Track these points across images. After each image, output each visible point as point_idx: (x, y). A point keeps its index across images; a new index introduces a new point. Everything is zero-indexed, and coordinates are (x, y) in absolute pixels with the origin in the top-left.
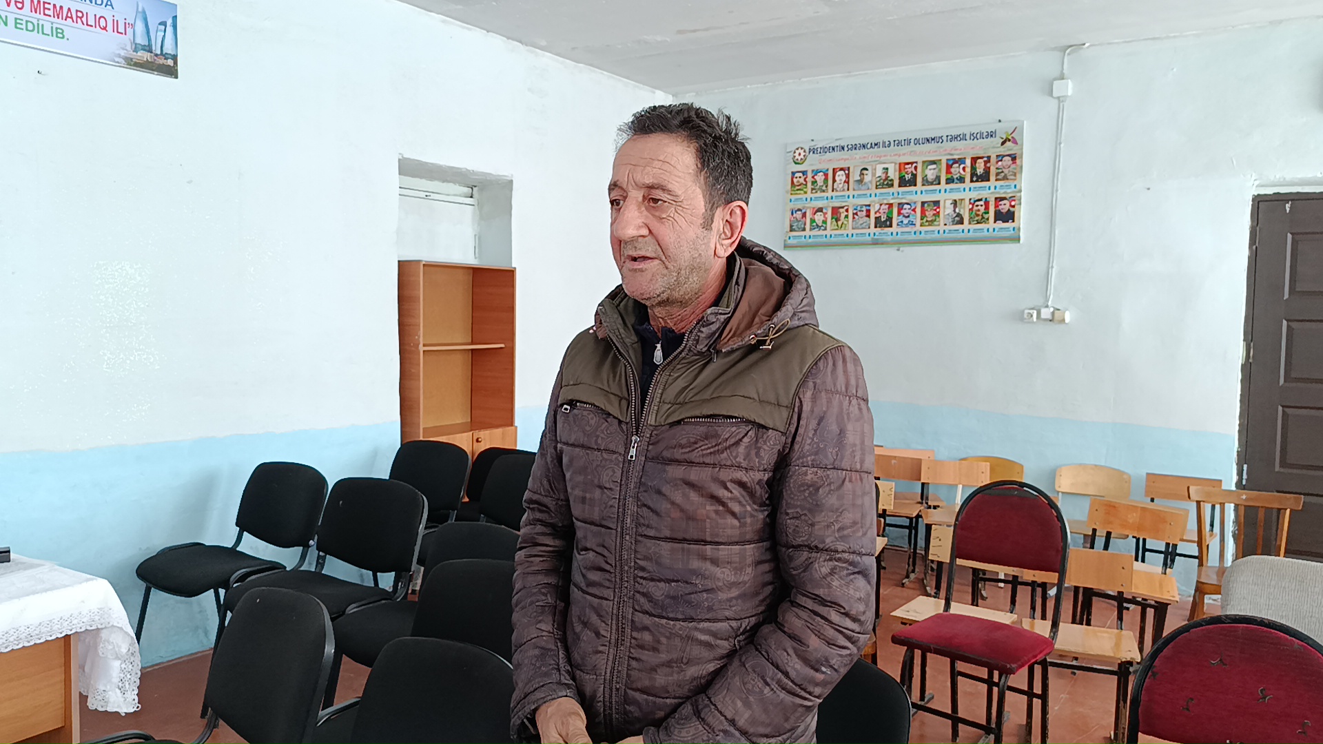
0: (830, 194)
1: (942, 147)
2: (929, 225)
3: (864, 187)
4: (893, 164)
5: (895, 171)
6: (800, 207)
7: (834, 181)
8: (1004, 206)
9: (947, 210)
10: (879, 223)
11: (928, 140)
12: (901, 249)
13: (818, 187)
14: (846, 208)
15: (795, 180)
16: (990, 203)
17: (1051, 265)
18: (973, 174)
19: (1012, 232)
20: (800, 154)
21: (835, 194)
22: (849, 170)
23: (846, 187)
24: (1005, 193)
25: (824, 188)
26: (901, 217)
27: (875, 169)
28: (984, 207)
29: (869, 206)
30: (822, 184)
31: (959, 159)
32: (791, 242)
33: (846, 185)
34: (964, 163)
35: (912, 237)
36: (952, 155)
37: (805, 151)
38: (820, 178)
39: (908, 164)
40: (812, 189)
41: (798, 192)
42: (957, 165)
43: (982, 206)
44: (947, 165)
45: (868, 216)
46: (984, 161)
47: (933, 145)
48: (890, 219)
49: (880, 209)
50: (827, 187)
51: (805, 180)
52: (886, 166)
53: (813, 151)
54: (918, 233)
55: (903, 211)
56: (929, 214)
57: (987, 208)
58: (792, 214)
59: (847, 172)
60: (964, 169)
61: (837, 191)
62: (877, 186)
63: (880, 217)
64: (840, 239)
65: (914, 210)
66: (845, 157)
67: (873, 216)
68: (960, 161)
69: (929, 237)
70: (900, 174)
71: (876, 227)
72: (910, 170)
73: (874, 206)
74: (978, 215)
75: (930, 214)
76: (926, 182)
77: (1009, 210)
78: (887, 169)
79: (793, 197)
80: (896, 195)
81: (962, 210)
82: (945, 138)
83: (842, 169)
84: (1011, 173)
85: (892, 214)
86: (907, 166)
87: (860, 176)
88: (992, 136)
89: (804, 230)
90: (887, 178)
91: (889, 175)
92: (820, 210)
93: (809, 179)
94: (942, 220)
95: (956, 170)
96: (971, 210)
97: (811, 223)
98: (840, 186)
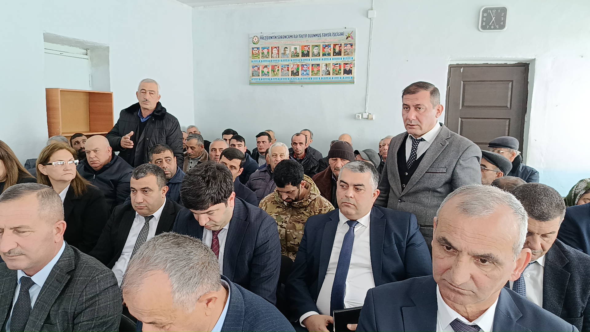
0: (270, 59)
1: (320, 39)
2: (315, 75)
3: (285, 57)
4: (299, 46)
5: (300, 49)
6: (256, 65)
7: (272, 53)
8: (348, 68)
9: (323, 68)
10: (293, 74)
11: (314, 36)
12: (303, 86)
13: (265, 55)
14: (278, 66)
15: (254, 52)
17: (367, 94)
18: (334, 52)
19: (351, 79)
20: (256, 39)
21: (272, 59)
22: (279, 48)
23: (278, 56)
25: (267, 56)
26: (303, 71)
27: (291, 48)
28: (339, 67)
29: (288, 65)
30: (266, 54)
31: (328, 45)
32: (253, 81)
33: (278, 55)
34: (330, 47)
35: (308, 80)
36: (325, 43)
37: (258, 38)
38: (265, 51)
39: (305, 46)
40: (262, 56)
41: (256, 57)
42: (327, 48)
44: (323, 47)
45: (288, 70)
46: (339, 46)
47: (316, 38)
48: (298, 72)
49: (293, 67)
50: (269, 55)
51: (259, 52)
53: (262, 38)
54: (310, 79)
55: (304, 68)
57: (340, 68)
58: (253, 68)
59: (278, 49)
60: (330, 49)
61: (273, 58)
62: (292, 56)
63: (294, 71)
64: (275, 80)
65: (308, 68)
66: (277, 42)
67: (290, 70)
68: (328, 46)
69: (315, 80)
70: (302, 51)
71: (292, 75)
72: (306, 49)
73: (291, 65)
74: (336, 71)
75: (315, 70)
76: (314, 55)
78: (296, 48)
79: (253, 60)
80: (300, 61)
81: (329, 69)
82: (322, 35)
83: (275, 48)
84: (350, 52)
85: (299, 70)
86: (305, 47)
87: (284, 51)
88: (342, 34)
89: (259, 76)
90: (296, 53)
91: (297, 51)
92: (266, 66)
93: (260, 51)
94: (321, 73)
95: (327, 50)
96: (333, 69)
97: (262, 73)
98: (275, 55)
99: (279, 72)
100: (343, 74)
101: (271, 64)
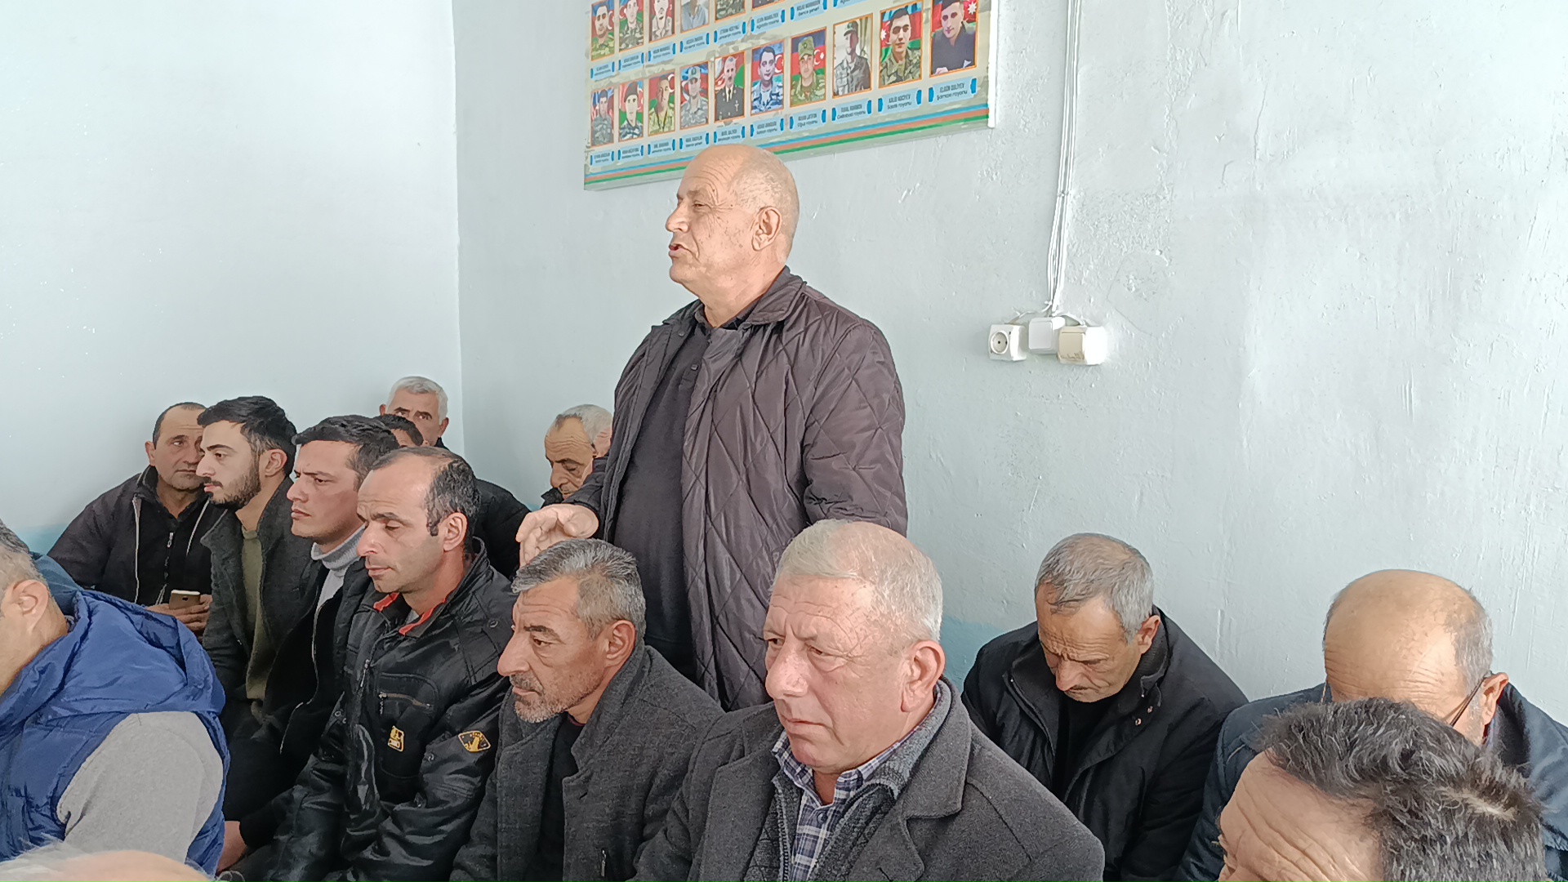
0: (646, 47)
2: (808, 99)
3: (696, 22)
6: (605, 86)
7: (652, 14)
8: (953, 24)
9: (838, 52)
10: (722, 108)
13: (629, 33)
14: (670, 78)
15: (597, 24)
19: (971, 95)
21: (653, 45)
23: (669, 28)
25: (638, 35)
26: (757, 87)
28: (909, 31)
30: (635, 25)
32: (595, 168)
33: (669, 18)
35: (778, 135)
38: (631, 10)
40: (622, 40)
41: (602, 52)
43: (905, 28)
45: (704, 92)
48: (739, 93)
49: (722, 72)
50: (641, 30)
51: (611, 24)
54: (789, 126)
55: (763, 70)
56: (807, 71)
57: (916, 36)
58: (594, 105)
61: (657, 37)
62: (717, 11)
63: (724, 90)
64: (664, 154)
65: (781, 67)
67: (712, 90)
69: (807, 131)
71: (717, 119)
73: (713, 62)
74: (897, 56)
75: (807, 68)
77: (963, 27)
79: (596, 65)
80: (748, 28)
81: (866, 49)
85: (743, 84)
89: (611, 141)
92: (632, 89)
93: (616, 18)
94: (829, 83)
96: (884, 44)
97: (621, 122)
98: (660, 24)
99: (673, 109)
100: (932, 72)
101: (647, 70)
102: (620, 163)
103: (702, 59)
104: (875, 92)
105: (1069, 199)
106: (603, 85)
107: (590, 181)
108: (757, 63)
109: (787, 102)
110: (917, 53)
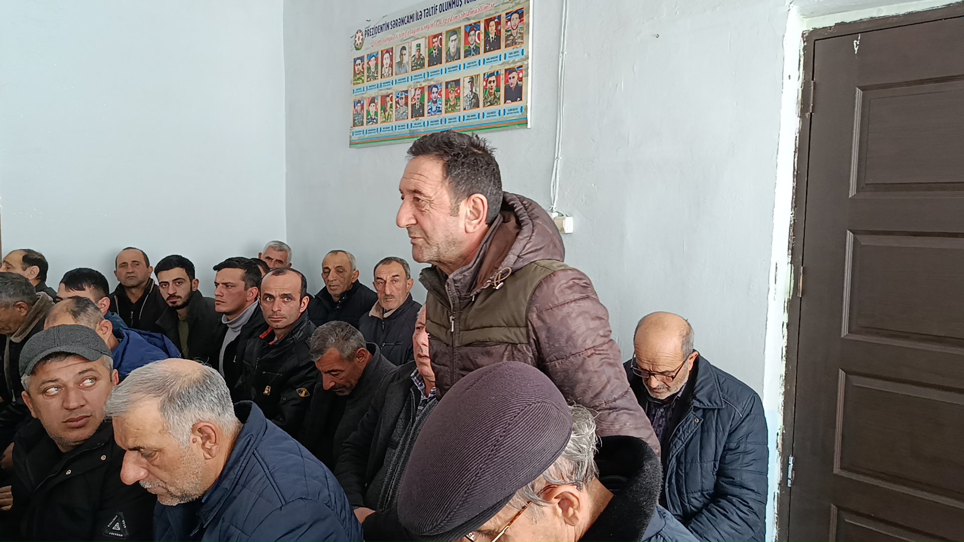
0: (379, 81)
1: (461, 11)
2: (453, 111)
3: (403, 71)
6: (360, 99)
8: (513, 80)
9: (466, 90)
10: (414, 112)
11: (450, 5)
13: (372, 74)
14: (390, 96)
15: (356, 68)
16: (501, 76)
17: (556, 156)
18: (487, 41)
19: (521, 113)
20: (359, 38)
21: (383, 80)
22: (392, 52)
24: (514, 62)
26: (430, 103)
27: (411, 48)
28: (495, 82)
29: (406, 92)
31: (476, 24)
32: (355, 138)
33: (390, 68)
34: (479, 30)
37: (362, 35)
39: (435, 37)
40: (368, 77)
41: (358, 82)
42: (473, 32)
43: (494, 81)
44: (465, 32)
45: (406, 104)
46: (495, 22)
47: (453, 10)
48: (422, 106)
49: (414, 95)
50: (377, 73)
51: (363, 68)
52: (418, 42)
53: (368, 33)
54: (444, 122)
55: (433, 96)
56: (452, 97)
57: (498, 86)
58: (355, 107)
59: (391, 54)
60: (479, 35)
61: (384, 77)
62: (412, 67)
63: (415, 104)
64: (388, 133)
65: (441, 95)
66: (390, 36)
67: (410, 103)
68: (474, 27)
69: (453, 125)
70: (429, 50)
71: (412, 117)
72: (436, 45)
73: (411, 90)
74: (490, 94)
75: (452, 96)
76: (450, 58)
77: (517, 83)
78: (419, 45)
79: (356, 88)
80: (426, 76)
81: (478, 89)
84: (519, 35)
87: (400, 58)
89: (362, 125)
90: (419, 57)
91: (421, 53)
92: (373, 100)
93: (366, 66)
94: (462, 103)
95: (473, 37)
96: (485, 88)
97: (367, 116)
98: (386, 70)
99: (392, 111)
100: (505, 102)
102: (367, 135)
103: (405, 89)
104: (481, 109)
105: (559, 160)
106: (358, 98)
107: (352, 144)
108: (430, 92)
109: (443, 111)
110: (499, 93)
